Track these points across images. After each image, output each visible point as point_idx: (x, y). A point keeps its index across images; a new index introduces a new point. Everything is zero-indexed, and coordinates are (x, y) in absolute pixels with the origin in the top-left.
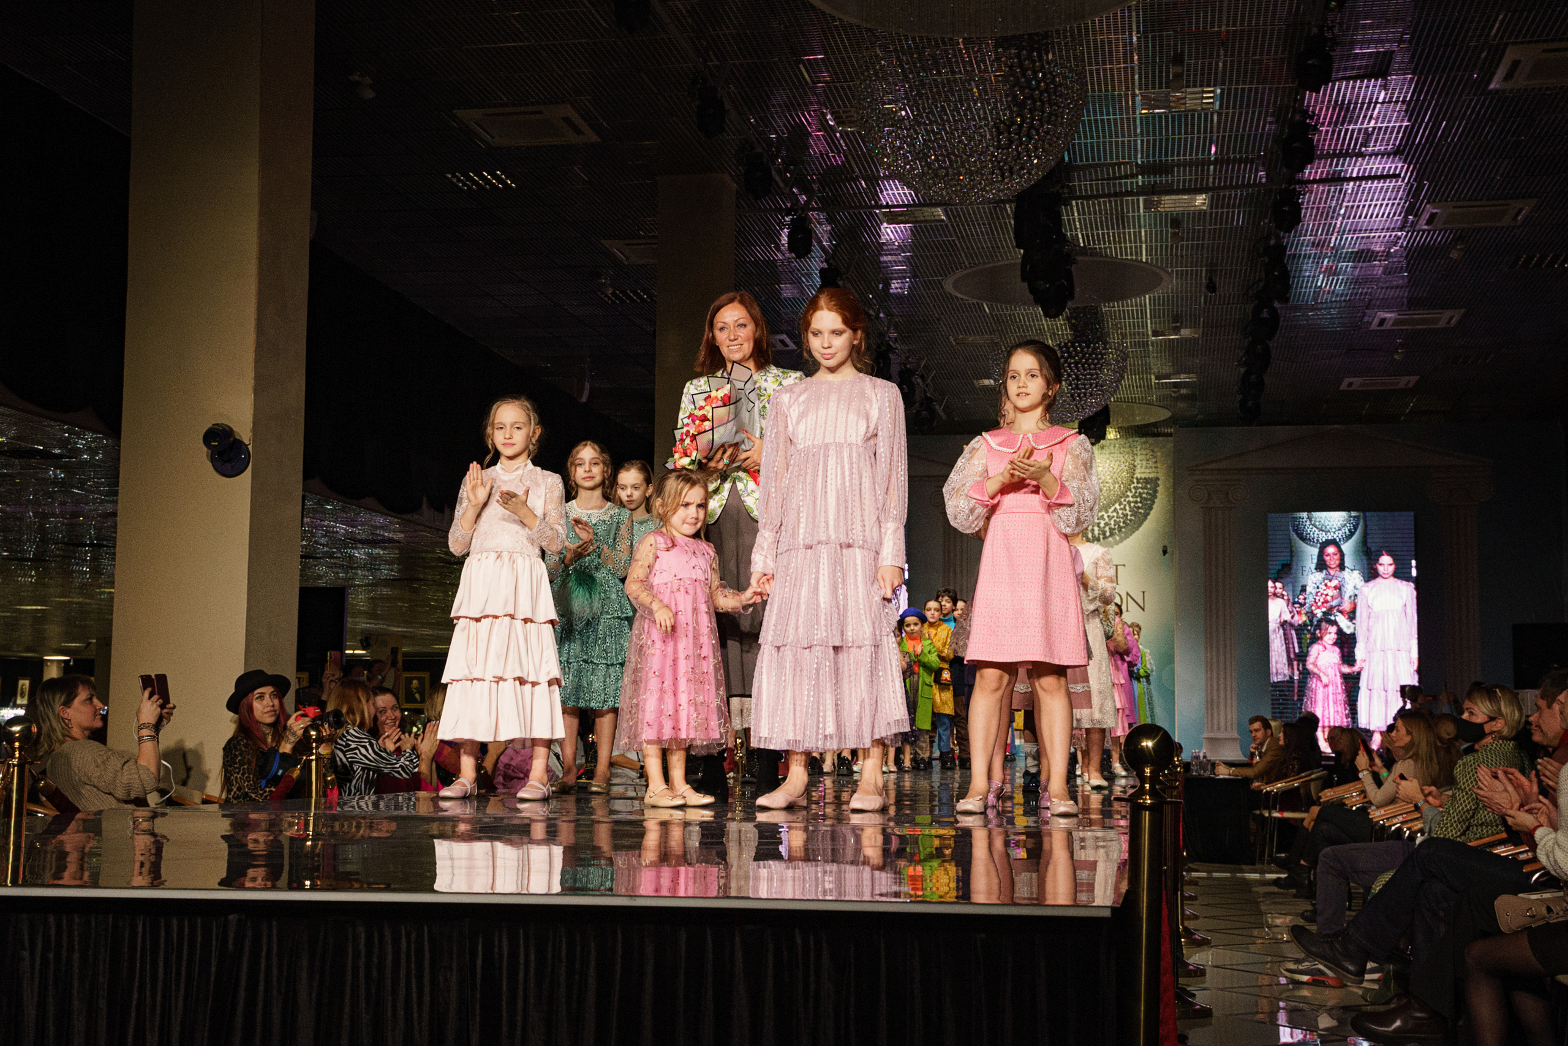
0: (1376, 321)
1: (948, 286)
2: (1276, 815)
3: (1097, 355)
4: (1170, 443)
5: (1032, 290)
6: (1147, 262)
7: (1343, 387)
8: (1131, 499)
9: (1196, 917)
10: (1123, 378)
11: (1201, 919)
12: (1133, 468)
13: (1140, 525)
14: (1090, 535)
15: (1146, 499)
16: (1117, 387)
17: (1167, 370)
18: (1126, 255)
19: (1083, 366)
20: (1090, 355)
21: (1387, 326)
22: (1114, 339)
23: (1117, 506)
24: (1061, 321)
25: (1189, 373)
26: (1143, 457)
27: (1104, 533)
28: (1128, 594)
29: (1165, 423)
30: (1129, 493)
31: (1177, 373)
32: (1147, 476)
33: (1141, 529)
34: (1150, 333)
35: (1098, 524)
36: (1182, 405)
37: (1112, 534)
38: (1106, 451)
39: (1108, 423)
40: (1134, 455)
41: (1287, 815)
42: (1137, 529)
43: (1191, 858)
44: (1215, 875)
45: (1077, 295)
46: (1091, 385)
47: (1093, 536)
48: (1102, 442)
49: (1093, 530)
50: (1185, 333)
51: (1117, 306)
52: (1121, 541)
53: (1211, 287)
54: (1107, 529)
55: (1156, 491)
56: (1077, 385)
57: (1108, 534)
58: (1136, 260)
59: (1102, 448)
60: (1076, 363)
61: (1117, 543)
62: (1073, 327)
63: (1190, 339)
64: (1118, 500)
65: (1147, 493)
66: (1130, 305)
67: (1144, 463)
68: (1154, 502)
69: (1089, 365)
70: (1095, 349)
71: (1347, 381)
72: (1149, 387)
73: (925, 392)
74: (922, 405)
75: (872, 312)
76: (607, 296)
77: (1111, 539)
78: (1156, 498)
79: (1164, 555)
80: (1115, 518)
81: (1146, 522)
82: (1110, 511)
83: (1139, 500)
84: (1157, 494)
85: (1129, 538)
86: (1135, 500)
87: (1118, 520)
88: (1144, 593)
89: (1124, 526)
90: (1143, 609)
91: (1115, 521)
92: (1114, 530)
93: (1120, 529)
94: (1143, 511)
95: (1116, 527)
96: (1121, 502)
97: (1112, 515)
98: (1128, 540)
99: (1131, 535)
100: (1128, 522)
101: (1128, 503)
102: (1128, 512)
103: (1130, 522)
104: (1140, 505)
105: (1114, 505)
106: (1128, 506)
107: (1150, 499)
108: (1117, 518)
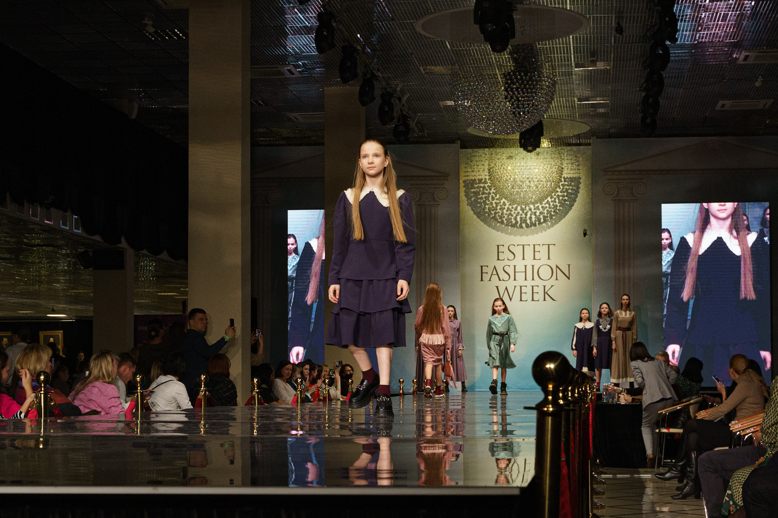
0: (742, 57)
1: (419, 28)
2: (664, 430)
3: (533, 81)
4: (588, 150)
5: (483, 31)
6: (570, 10)
7: (718, 107)
8: (560, 194)
9: (602, 507)
10: (553, 99)
11: (606, 508)
12: (561, 170)
13: (566, 214)
14: (528, 222)
15: (570, 193)
16: (549, 107)
17: (587, 93)
18: (555, 4)
19: (522, 90)
20: (528, 82)
21: (750, 61)
22: (546, 71)
23: (549, 199)
24: (506, 55)
25: (603, 97)
26: (569, 161)
27: (539, 220)
28: (557, 267)
29: (586, 135)
30: (558, 189)
31: (593, 97)
32: (572, 176)
33: (567, 216)
34: (573, 65)
35: (535, 213)
36: (598, 121)
37: (545, 221)
38: (541, 157)
39: (542, 135)
40: (562, 160)
41: (672, 430)
42: (565, 217)
43: (602, 465)
44: (619, 476)
45: (518, 34)
46: (528, 105)
47: (531, 223)
48: (538, 149)
49: (531, 218)
50: (600, 66)
51: (548, 45)
52: (552, 225)
53: (619, 30)
54: (542, 217)
55: (578, 188)
56: (518, 105)
57: (542, 220)
58: (563, 8)
59: (538, 154)
60: (517, 89)
61: (549, 228)
62: (515, 60)
63: (604, 70)
64: (550, 194)
65: (572, 189)
66: (558, 43)
67: (570, 166)
68: (576, 196)
69: (527, 90)
70: (531, 78)
71: (721, 103)
72: (573, 107)
73: (401, 110)
74: (399, 121)
75: (359, 48)
76: (150, 34)
77: (544, 224)
78: (579, 193)
79: (585, 236)
80: (548, 208)
81: (572, 210)
82: (544, 203)
83: (565, 194)
84: (579, 190)
85: (558, 223)
86: (563, 194)
87: (550, 210)
88: (569, 265)
89: (554, 214)
90: (569, 278)
91: (547, 211)
92: (547, 217)
93: (551, 216)
94: (568, 203)
95: (548, 215)
96: (552, 196)
97: (545, 206)
98: (557, 225)
99: (560, 221)
100: (557, 211)
101: (557, 196)
102: (557, 203)
103: (559, 211)
104: (566, 198)
105: (546, 198)
106: (557, 199)
107: (574, 194)
108: (549, 208)
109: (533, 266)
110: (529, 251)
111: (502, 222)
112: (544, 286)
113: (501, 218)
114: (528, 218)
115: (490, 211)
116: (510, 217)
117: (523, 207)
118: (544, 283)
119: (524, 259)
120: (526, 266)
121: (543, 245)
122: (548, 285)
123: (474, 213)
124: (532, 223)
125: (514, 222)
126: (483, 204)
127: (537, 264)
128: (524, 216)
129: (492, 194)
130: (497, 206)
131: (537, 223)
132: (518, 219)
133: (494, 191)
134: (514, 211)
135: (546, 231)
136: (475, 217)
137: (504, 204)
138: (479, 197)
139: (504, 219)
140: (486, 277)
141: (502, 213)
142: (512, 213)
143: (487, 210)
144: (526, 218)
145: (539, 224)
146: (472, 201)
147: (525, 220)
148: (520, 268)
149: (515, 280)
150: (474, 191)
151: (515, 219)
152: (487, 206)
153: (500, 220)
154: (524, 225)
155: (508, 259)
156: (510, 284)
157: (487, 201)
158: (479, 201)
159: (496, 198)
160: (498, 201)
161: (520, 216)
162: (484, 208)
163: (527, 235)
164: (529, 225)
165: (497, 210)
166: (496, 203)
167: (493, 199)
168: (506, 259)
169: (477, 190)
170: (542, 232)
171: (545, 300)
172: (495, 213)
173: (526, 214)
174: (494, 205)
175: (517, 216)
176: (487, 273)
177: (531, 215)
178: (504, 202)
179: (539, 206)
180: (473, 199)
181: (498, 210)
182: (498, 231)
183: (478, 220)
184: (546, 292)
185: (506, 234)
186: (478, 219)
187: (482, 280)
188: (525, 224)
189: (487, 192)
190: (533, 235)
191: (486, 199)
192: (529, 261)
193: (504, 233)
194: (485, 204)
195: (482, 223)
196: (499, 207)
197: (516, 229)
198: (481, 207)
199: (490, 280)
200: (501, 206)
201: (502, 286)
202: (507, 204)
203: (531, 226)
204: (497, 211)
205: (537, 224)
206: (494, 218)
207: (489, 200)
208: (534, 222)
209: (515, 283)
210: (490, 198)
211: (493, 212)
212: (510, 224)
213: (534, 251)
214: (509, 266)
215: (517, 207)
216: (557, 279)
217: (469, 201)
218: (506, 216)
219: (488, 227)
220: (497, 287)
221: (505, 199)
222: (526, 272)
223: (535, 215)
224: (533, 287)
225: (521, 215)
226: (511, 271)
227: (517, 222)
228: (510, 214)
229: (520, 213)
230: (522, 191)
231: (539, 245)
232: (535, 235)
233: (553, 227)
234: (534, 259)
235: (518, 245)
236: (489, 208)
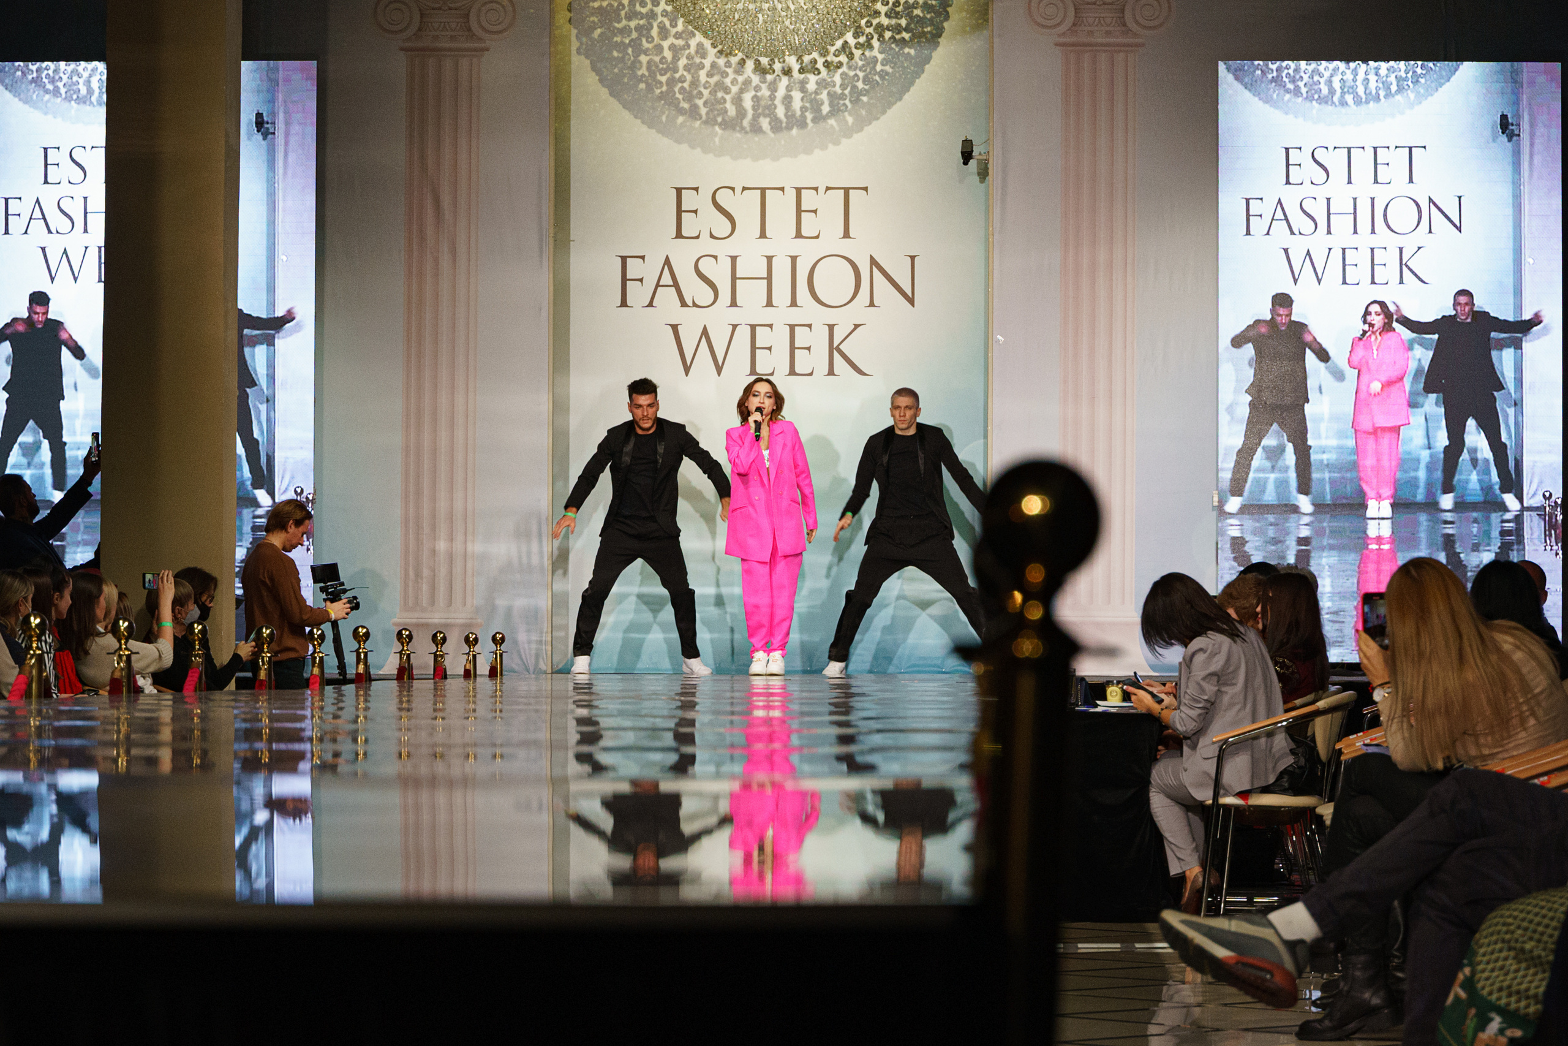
8: (885, 21)
13: (906, 88)
14: (780, 112)
15: (921, 21)
23: (849, 37)
27: (816, 106)
28: (873, 262)
30: (879, 5)
33: (907, 97)
35: (803, 84)
37: (835, 111)
42: (900, 99)
47: (790, 116)
49: (788, 100)
52: (860, 125)
54: (824, 96)
55: (946, 2)
57: (826, 109)
61: (848, 133)
64: (852, 22)
65: (925, 6)
68: (940, 29)
77: (832, 122)
78: (947, 17)
79: (966, 163)
80: (844, 69)
81: (923, 76)
82: (832, 49)
83: (903, 22)
84: (949, 9)
85: (878, 119)
86: (894, 22)
87: (852, 73)
88: (913, 258)
89: (867, 87)
90: (911, 301)
91: (844, 75)
92: (842, 97)
93: (856, 95)
94: (912, 52)
95: (847, 92)
96: (859, 27)
97: (836, 59)
98: (875, 123)
99: (884, 112)
100: (877, 78)
101: (875, 29)
102: (876, 52)
103: (882, 78)
104: (906, 36)
105: (841, 35)
106: (876, 36)
107: (931, 22)
108: (850, 68)
109: (794, 259)
110: (781, 208)
111: (694, 113)
112: (831, 328)
113: (689, 98)
114: (777, 102)
115: (652, 74)
116: (720, 95)
117: (764, 61)
118: (831, 316)
119: (763, 235)
120: (770, 259)
121: (828, 189)
122: (843, 320)
123: (601, 81)
124: (793, 115)
125: (732, 111)
126: (630, 51)
127: (807, 252)
128: (765, 92)
129: (660, 19)
130: (676, 58)
131: (809, 116)
132: (748, 102)
133: (669, 8)
134: (731, 76)
135: (837, 143)
136: (604, 92)
137: (701, 51)
138: (616, 25)
139: (700, 103)
140: (638, 294)
141: (695, 83)
142: (728, 81)
143: (643, 71)
144: (772, 98)
145: (814, 120)
146: (592, 40)
147: (768, 107)
148: (752, 265)
149: (734, 303)
150: (600, 7)
151: (738, 101)
152: (644, 59)
153: (686, 106)
154: (765, 123)
155: (712, 236)
156: (719, 319)
157: (644, 40)
158: (618, 39)
159: (673, 31)
160: (680, 42)
161: (753, 93)
162: (633, 62)
163: (776, 158)
164: (781, 122)
165: (676, 71)
166: (672, 47)
167: (664, 33)
168: (705, 235)
169: (610, 5)
170: (824, 147)
171: (831, 372)
172: (671, 82)
173: (773, 88)
174: (668, 54)
175: (742, 91)
176: (641, 280)
177: (789, 88)
178: (700, 46)
179: (815, 61)
180: (599, 31)
181: (681, 72)
182: (678, 141)
183: (614, 103)
184: (835, 345)
185: (706, 151)
186: (612, 100)
187: (624, 303)
188: (768, 120)
189: (644, 11)
190: (796, 157)
191: (641, 35)
192: (782, 243)
193: (699, 150)
194: (639, 50)
195: (626, 115)
196: (683, 62)
197: (738, 135)
198: (622, 59)
199: (651, 305)
200: (689, 57)
201: (691, 324)
202: (712, 52)
203: (789, 128)
204: (677, 76)
205: (809, 121)
206: (668, 98)
207: (650, 40)
208: (798, 113)
209: (734, 315)
210: (655, 32)
211: (663, 79)
212: (716, 117)
213: (799, 211)
214: (715, 257)
215: (742, 63)
216: (872, 304)
217: (584, 40)
218: (706, 92)
219: (644, 128)
220: (675, 328)
221: (705, 34)
222: (769, 278)
223: (803, 90)
224: (792, 328)
225: (757, 88)
226: (720, 274)
227: (741, 113)
228: (721, 86)
229: (754, 84)
230: (761, 10)
231: (816, 189)
232: (803, 157)
233: (861, 130)
234: (799, 235)
235: (744, 189)
236: (648, 62)
